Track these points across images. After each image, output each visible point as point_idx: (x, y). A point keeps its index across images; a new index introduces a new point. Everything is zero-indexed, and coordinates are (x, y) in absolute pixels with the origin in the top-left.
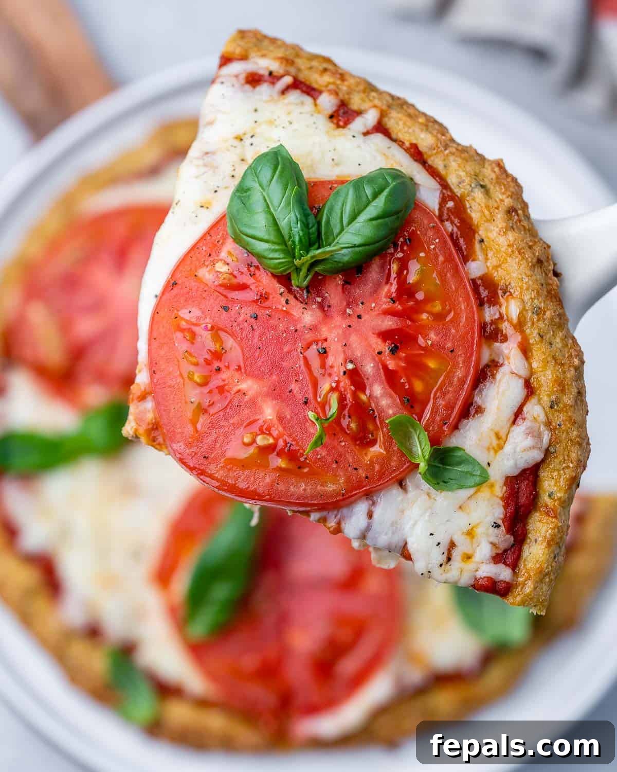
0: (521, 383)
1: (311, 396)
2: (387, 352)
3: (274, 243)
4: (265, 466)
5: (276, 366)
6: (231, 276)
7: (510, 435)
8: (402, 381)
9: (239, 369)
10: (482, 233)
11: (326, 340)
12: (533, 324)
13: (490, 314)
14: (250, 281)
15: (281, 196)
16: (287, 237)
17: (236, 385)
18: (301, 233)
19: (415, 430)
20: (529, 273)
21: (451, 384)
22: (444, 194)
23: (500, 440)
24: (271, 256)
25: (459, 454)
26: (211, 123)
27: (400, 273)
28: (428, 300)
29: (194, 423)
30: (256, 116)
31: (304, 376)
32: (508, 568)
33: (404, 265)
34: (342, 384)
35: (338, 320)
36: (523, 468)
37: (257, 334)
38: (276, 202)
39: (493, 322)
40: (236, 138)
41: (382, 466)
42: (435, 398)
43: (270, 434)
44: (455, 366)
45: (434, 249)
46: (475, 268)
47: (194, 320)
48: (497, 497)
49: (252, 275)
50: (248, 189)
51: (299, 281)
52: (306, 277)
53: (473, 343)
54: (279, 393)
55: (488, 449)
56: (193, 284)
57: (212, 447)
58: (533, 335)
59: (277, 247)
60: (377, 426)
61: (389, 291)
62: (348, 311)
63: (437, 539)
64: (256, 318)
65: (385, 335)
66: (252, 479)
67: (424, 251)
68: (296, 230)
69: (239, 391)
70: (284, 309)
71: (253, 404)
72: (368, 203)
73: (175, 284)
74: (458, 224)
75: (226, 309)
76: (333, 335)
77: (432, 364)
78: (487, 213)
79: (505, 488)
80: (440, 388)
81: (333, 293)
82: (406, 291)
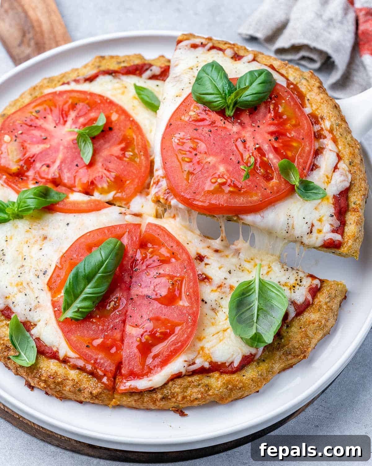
0: (335, 154)
1: (240, 159)
2: (273, 140)
3: (216, 94)
4: (222, 191)
5: (223, 150)
6: (197, 116)
7: (333, 176)
8: (282, 151)
9: (206, 153)
10: (308, 96)
11: (245, 137)
12: (337, 130)
13: (316, 128)
14: (206, 117)
15: (217, 75)
16: (222, 92)
17: (205, 160)
18: (228, 89)
19: (291, 170)
20: (332, 110)
21: (304, 152)
22: (288, 82)
23: (329, 179)
24: (216, 100)
25: (312, 184)
26: (177, 65)
27: (274, 109)
28: (288, 119)
29: (187, 179)
30: (197, 60)
31: (236, 152)
32: (339, 235)
33: (276, 105)
34: (254, 154)
35: (249, 129)
36: (341, 191)
37: (212, 138)
38: (215, 78)
39: (318, 131)
40: (189, 69)
41: (277, 187)
42: (298, 159)
43: (224, 178)
44: (305, 145)
45: (288, 99)
46: (308, 110)
47: (182, 137)
48: (331, 203)
49: (207, 114)
50: (201, 78)
51: (230, 113)
52: (232, 110)
53: (312, 137)
54: (225, 161)
55: (324, 182)
56: (179, 123)
57: (197, 188)
58: (337, 134)
59: (218, 96)
60: (273, 171)
61: (270, 116)
62: (253, 124)
63: (306, 221)
64: (211, 131)
65: (272, 133)
66: (218, 198)
67: (284, 100)
68: (226, 87)
69: (207, 162)
70: (224, 126)
71: (214, 167)
72: (257, 78)
73: (171, 124)
74: (296, 94)
75: (196, 130)
76: (247, 135)
77: (295, 144)
78: (309, 88)
79: (333, 200)
80: (300, 155)
81: (245, 118)
82: (278, 116)
